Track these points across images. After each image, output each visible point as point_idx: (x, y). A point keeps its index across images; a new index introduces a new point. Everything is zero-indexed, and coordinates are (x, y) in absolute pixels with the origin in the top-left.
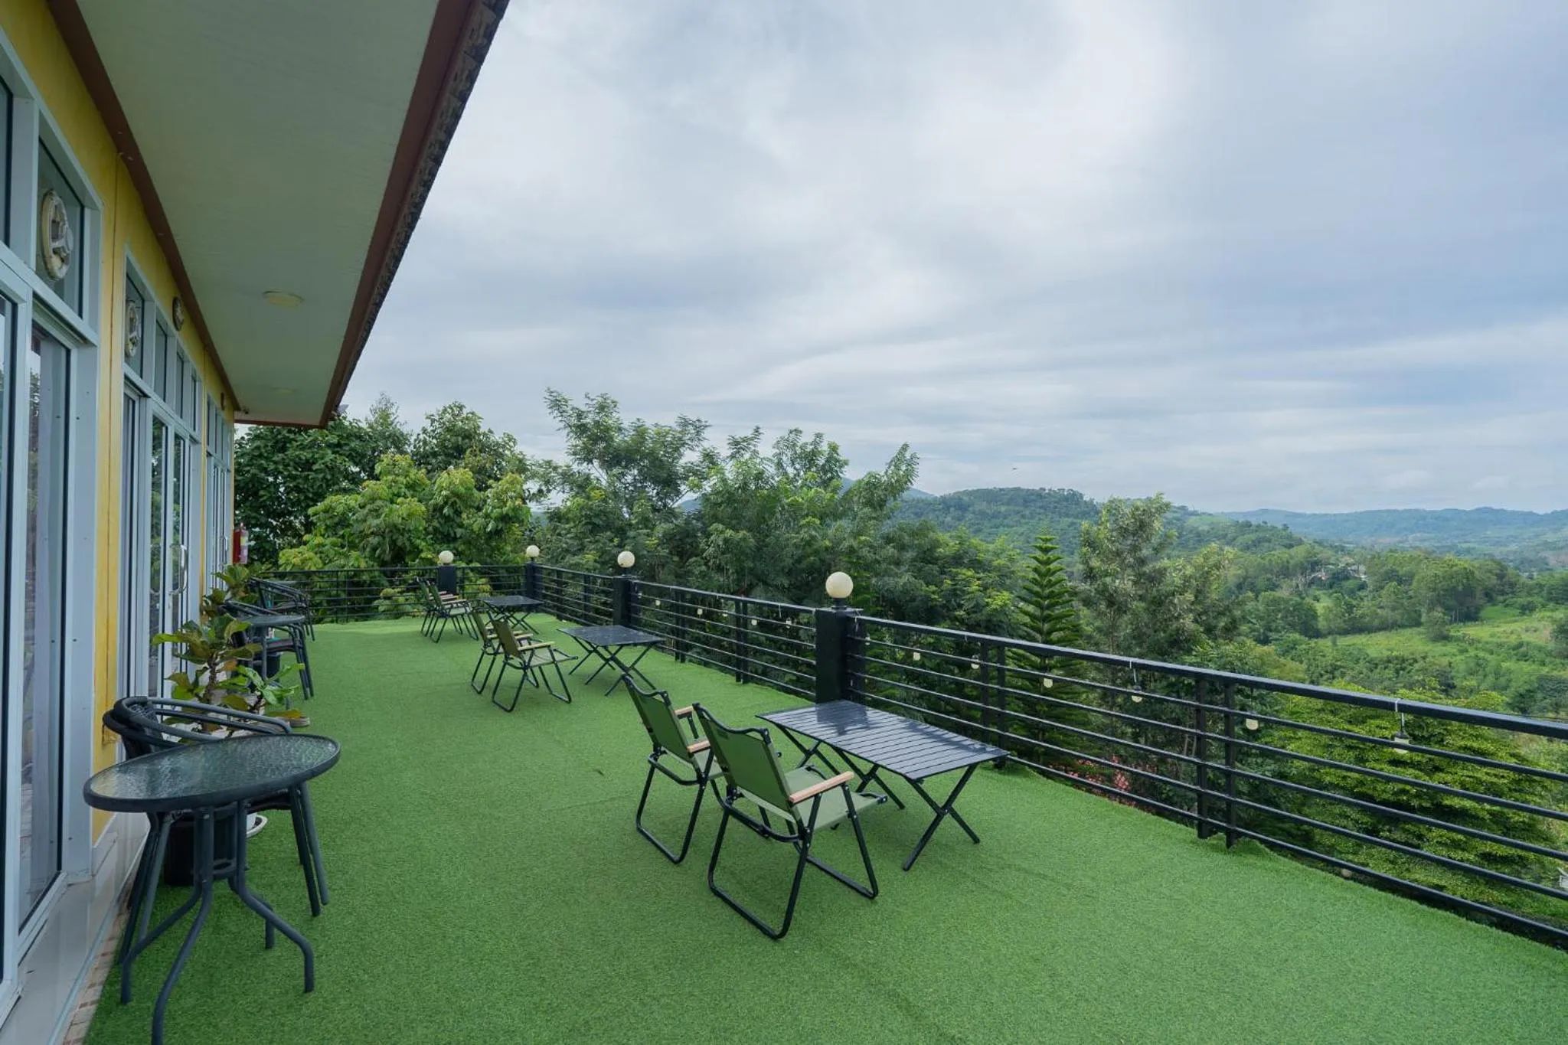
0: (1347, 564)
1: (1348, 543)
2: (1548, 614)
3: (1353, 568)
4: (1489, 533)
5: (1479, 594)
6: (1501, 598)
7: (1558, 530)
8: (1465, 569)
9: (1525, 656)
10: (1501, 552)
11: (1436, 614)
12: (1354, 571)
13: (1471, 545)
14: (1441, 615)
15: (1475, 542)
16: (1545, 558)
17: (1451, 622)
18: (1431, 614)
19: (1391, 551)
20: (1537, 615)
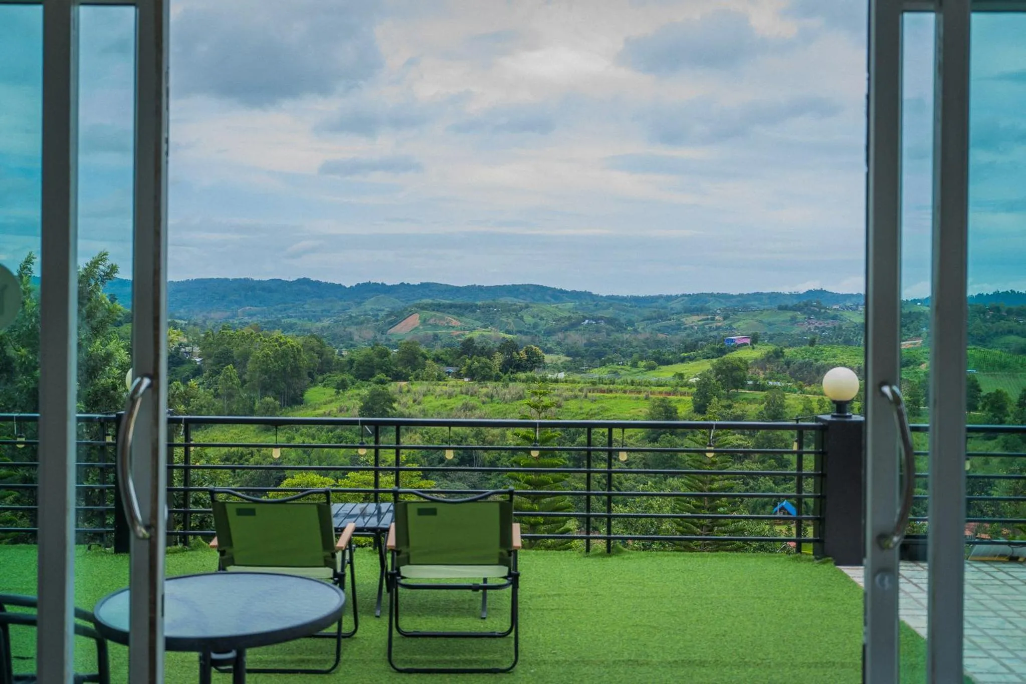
0: (180, 344)
1: (180, 318)
2: (357, 391)
3: (188, 349)
4: (306, 306)
5: (305, 374)
6: (320, 378)
7: (359, 304)
8: (292, 346)
9: (340, 438)
10: (317, 328)
11: (268, 399)
12: (188, 353)
13: (293, 320)
14: (272, 399)
15: (296, 317)
16: (351, 333)
17: (281, 407)
18: (263, 400)
19: (224, 328)
20: (349, 393)
